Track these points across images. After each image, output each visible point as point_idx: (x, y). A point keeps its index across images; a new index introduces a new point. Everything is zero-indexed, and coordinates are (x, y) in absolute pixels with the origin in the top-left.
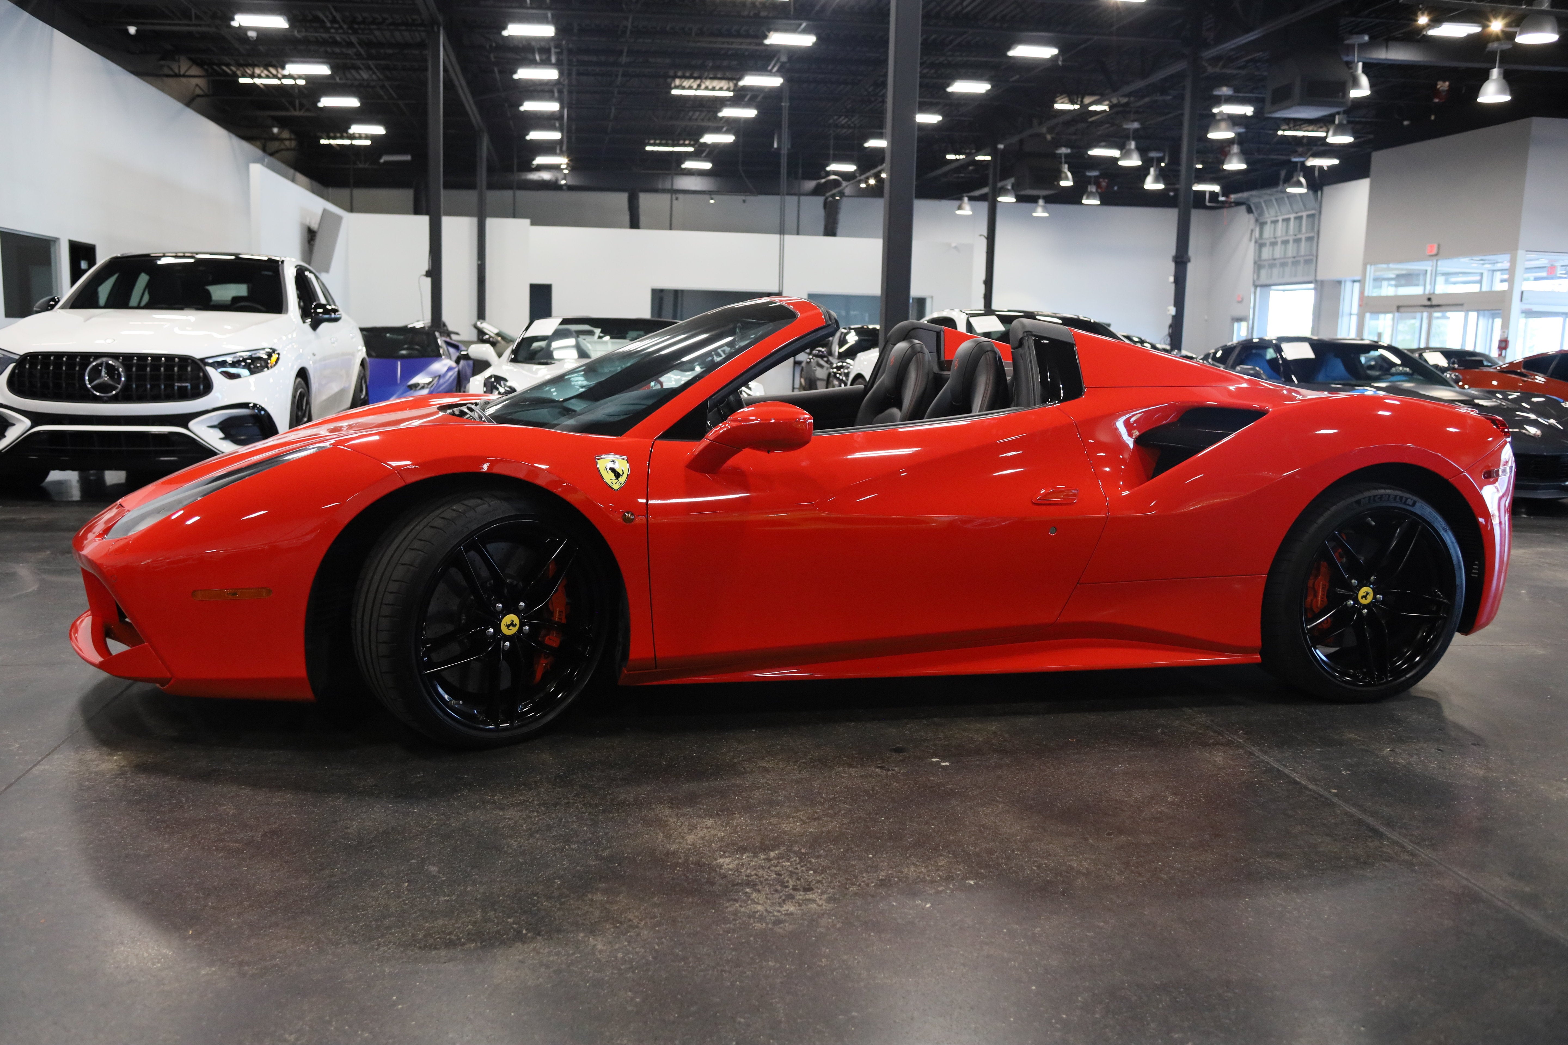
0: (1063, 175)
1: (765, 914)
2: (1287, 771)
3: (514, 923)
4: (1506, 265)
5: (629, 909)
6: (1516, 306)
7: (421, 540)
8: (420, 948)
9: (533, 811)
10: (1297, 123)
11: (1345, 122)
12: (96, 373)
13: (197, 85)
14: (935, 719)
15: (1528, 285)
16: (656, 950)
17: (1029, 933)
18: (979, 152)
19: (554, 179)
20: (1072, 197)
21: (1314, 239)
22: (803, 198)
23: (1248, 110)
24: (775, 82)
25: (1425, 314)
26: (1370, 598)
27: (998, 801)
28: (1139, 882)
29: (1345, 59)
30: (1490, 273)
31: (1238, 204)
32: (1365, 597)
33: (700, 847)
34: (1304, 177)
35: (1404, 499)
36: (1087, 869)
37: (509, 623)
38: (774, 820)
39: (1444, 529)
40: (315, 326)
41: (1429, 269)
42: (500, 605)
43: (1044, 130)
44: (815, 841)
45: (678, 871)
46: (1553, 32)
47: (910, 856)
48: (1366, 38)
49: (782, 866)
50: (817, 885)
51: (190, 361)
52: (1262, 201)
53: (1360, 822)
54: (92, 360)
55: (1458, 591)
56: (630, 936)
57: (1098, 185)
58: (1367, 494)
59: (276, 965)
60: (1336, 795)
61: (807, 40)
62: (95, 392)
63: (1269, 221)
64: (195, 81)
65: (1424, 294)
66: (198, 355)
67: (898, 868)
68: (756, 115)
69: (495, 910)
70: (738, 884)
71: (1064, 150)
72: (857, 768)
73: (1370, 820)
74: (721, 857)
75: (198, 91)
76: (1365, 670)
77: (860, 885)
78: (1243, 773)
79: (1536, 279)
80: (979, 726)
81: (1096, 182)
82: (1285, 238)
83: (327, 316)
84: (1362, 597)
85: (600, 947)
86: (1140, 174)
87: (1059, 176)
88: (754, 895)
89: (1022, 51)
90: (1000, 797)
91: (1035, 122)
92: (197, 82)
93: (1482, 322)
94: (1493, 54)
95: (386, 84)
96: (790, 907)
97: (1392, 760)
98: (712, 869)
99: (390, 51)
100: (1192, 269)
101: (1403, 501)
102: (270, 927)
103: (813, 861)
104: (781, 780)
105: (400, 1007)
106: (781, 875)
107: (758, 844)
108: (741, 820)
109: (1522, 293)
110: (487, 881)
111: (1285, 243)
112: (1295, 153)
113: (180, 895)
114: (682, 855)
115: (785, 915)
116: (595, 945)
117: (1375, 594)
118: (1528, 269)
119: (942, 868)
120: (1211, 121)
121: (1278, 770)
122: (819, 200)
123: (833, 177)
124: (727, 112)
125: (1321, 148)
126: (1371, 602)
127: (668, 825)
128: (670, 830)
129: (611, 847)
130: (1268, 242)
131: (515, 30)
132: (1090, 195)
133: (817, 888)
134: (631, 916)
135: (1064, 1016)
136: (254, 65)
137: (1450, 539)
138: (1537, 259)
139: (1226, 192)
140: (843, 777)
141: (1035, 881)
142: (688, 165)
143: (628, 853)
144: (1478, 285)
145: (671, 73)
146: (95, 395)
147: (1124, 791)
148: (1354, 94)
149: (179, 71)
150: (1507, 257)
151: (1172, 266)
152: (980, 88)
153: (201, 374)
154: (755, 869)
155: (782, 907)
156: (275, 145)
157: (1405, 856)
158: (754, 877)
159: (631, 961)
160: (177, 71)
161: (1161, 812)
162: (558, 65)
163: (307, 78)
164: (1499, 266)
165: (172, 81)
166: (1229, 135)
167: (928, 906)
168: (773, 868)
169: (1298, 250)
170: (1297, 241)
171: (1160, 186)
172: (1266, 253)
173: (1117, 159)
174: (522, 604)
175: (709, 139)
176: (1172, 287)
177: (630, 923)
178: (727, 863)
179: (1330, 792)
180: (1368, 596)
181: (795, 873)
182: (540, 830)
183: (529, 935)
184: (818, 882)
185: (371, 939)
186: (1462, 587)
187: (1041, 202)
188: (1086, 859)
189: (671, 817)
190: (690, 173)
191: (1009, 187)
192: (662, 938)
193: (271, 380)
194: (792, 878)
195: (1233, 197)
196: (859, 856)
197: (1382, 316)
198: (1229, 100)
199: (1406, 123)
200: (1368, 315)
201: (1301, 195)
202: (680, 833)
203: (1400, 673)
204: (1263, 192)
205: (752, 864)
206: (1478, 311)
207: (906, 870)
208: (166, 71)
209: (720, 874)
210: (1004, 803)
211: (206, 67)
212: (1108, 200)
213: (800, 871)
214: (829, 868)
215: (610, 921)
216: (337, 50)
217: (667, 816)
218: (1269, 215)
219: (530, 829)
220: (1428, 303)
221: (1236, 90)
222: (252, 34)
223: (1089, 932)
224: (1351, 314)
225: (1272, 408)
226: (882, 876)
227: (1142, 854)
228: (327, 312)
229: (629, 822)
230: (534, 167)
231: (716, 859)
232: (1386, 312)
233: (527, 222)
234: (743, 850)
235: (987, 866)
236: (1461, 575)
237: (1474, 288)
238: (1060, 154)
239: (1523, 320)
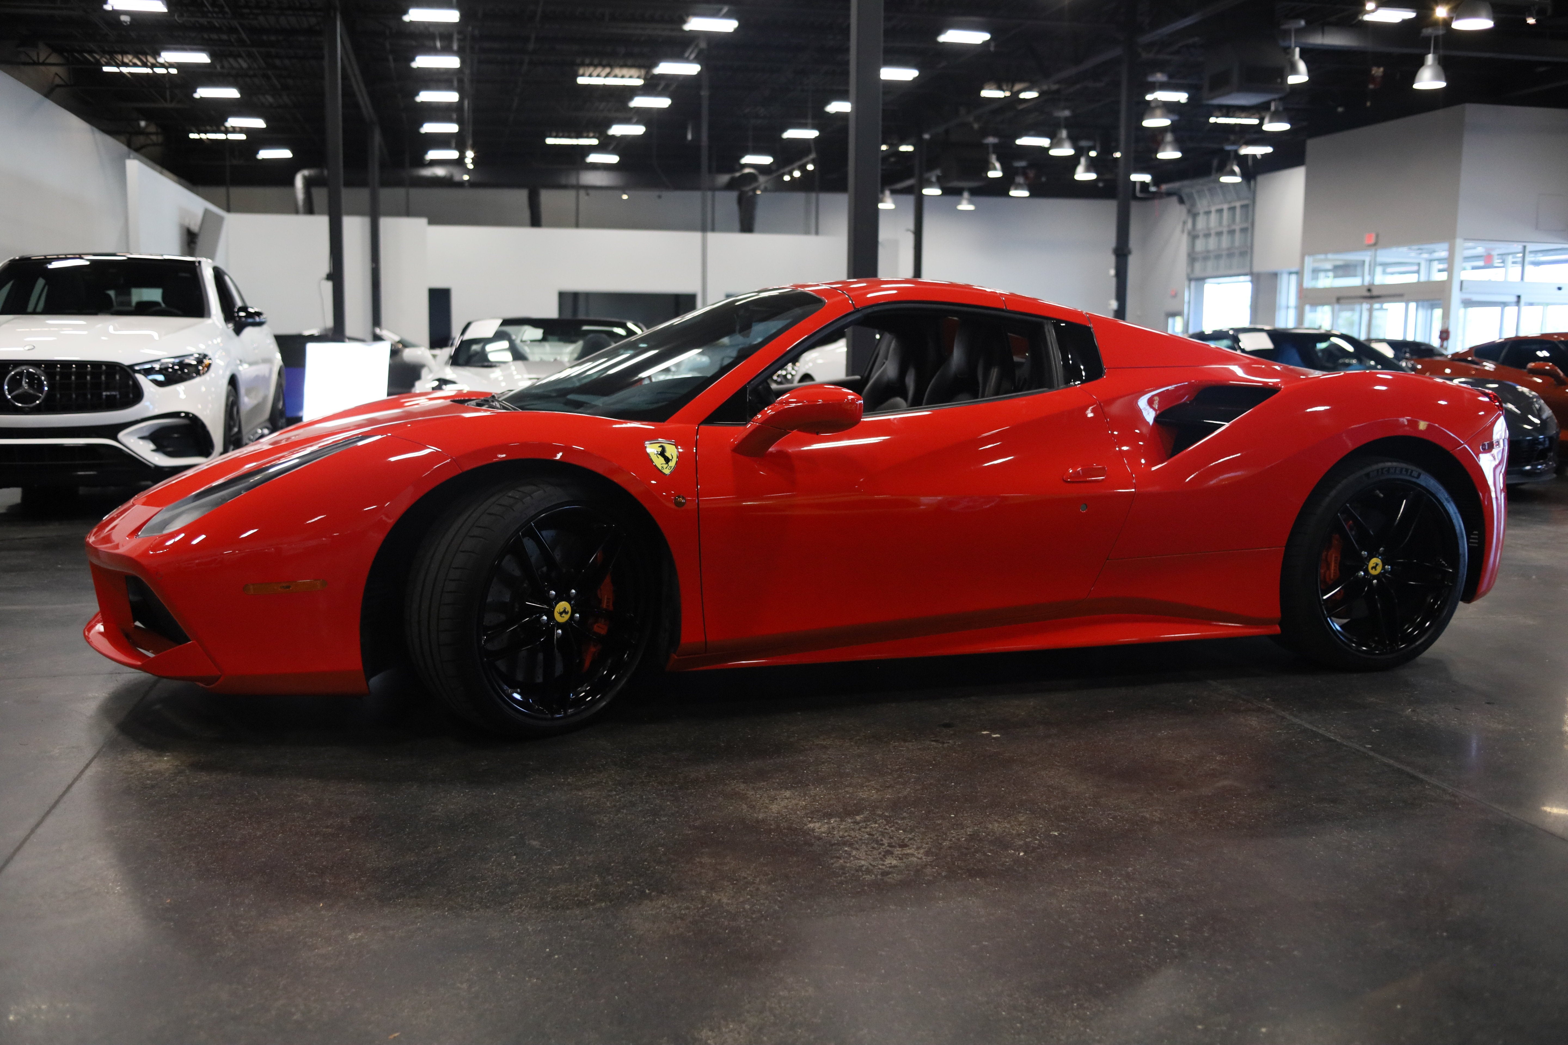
0: (991, 166)
1: (871, 867)
2: (1321, 731)
3: (634, 884)
4: (1444, 254)
5: (740, 868)
6: (1456, 296)
7: (480, 527)
8: (553, 908)
9: (611, 791)
10: (1229, 111)
11: (1281, 108)
12: (15, 383)
13: (56, 74)
14: (973, 698)
15: (1467, 274)
16: (780, 901)
17: (1123, 872)
18: (904, 142)
19: (448, 175)
20: (1000, 189)
21: (1248, 230)
22: (717, 193)
23: (1182, 97)
24: (691, 69)
25: (1366, 306)
26: (1379, 569)
27: (1056, 765)
28: (1211, 827)
29: (1283, 44)
30: (1428, 263)
31: (1169, 194)
32: (1374, 568)
33: (787, 815)
34: (1239, 165)
35: (1410, 471)
36: (1159, 818)
37: (562, 610)
38: (850, 790)
39: (1447, 499)
40: (238, 331)
41: (1367, 259)
42: (553, 592)
43: (971, 119)
44: (896, 806)
45: (773, 835)
46: (1489, 18)
47: (990, 814)
48: (1303, 23)
49: (872, 827)
50: (910, 842)
51: (118, 368)
52: (1194, 191)
53: (1400, 772)
54: (10, 368)
55: (1462, 559)
56: (750, 890)
57: (1025, 175)
58: (1375, 467)
59: (419, 929)
60: (1371, 749)
61: (728, 26)
62: (17, 404)
63: (1201, 211)
64: (54, 69)
65: (1363, 286)
66: (126, 361)
67: (983, 825)
68: (670, 106)
69: (612, 874)
70: (834, 844)
71: (991, 140)
72: (913, 742)
73: (1408, 769)
74: (810, 822)
75: (58, 81)
76: (1376, 638)
77: (951, 840)
78: (1280, 734)
79: (1474, 268)
80: (1017, 702)
81: (1024, 172)
82: (1219, 229)
83: (250, 320)
84: (1372, 568)
85: (725, 900)
86: (1071, 163)
87: (988, 167)
88: (854, 853)
89: (952, 36)
90: (1058, 762)
91: (962, 110)
92: (56, 71)
93: (1421, 312)
94: (1427, 39)
95: (270, 73)
96: (891, 861)
97: (1415, 718)
98: (806, 833)
99: (273, 38)
100: (1133, 262)
101: (1409, 473)
102: (397, 898)
103: (899, 822)
104: (843, 755)
105: (556, 957)
106: (873, 835)
107: (841, 810)
108: (816, 791)
109: (1462, 282)
110: (593, 851)
111: (1219, 234)
112: (1228, 141)
113: (294, 874)
114: (772, 822)
115: (890, 867)
116: (719, 900)
117: (1384, 564)
118: (1467, 259)
119: (1024, 823)
120: (1148, 109)
121: (1312, 731)
122: (733, 195)
123: (747, 171)
124: (639, 102)
125: (1256, 136)
126: (1380, 573)
127: (748, 797)
128: (751, 801)
129: (700, 818)
130: (1201, 234)
131: (416, 15)
132: (1018, 187)
133: (911, 844)
134: (744, 875)
135: (1177, 936)
136: (124, 53)
137: (1453, 509)
138: (1474, 248)
139: (1156, 181)
140: (902, 751)
141: (1115, 830)
142: (593, 158)
143: (719, 822)
144: (1416, 275)
145: (578, 60)
146: (17, 406)
147: (1173, 752)
148: (1292, 80)
149: (38, 58)
150: (1445, 246)
151: (1112, 259)
152: (907, 74)
153: (131, 383)
154: (846, 831)
155: (884, 861)
156: (141, 140)
157: (1447, 797)
158: (848, 837)
159: (760, 911)
160: (35, 59)
161: (1213, 769)
162: (460, 53)
163: (179, 66)
164: (1436, 255)
165: (29, 70)
166: (1165, 122)
167: (1021, 854)
168: (863, 830)
169: (1233, 242)
170: (1232, 232)
171: (1092, 176)
172: (1200, 245)
173: (1048, 149)
174: (573, 591)
175: (617, 130)
176: (1113, 282)
177: (746, 880)
178: (818, 827)
179: (1365, 747)
180: (1377, 567)
181: (886, 833)
182: (625, 806)
183: (653, 894)
184: (910, 839)
185: (501, 904)
186: (1464, 556)
187: (966, 195)
188: (1156, 811)
189: (747, 790)
190: (595, 167)
191: (934, 179)
192: (781, 891)
193: (203, 389)
194: (884, 837)
195: (1164, 187)
196: (942, 816)
197: (1319, 309)
198: (1164, 87)
199: (1340, 109)
200: (1307, 308)
201: (1234, 184)
202: (762, 804)
203: (1411, 639)
204: (1195, 181)
205: (842, 827)
206: (1417, 301)
207: (990, 826)
208: (23, 58)
209: (815, 837)
210: (1064, 767)
211: (66, 54)
212: (1037, 192)
213: (890, 831)
214: (917, 827)
215: (726, 879)
216: (214, 36)
217: (743, 790)
218: (1202, 205)
219: (615, 806)
220: (1368, 294)
221: (1171, 76)
222: (124, 18)
223: (1178, 869)
224: (1288, 307)
225: (1284, 385)
226: (970, 832)
227: (1207, 804)
228: (250, 315)
229: (709, 796)
230: (427, 162)
231: (806, 825)
232: (1323, 304)
233: (423, 221)
234: (829, 816)
235: (1065, 820)
236: (1464, 544)
237: (1412, 279)
238: (987, 144)
239: (1462, 311)
